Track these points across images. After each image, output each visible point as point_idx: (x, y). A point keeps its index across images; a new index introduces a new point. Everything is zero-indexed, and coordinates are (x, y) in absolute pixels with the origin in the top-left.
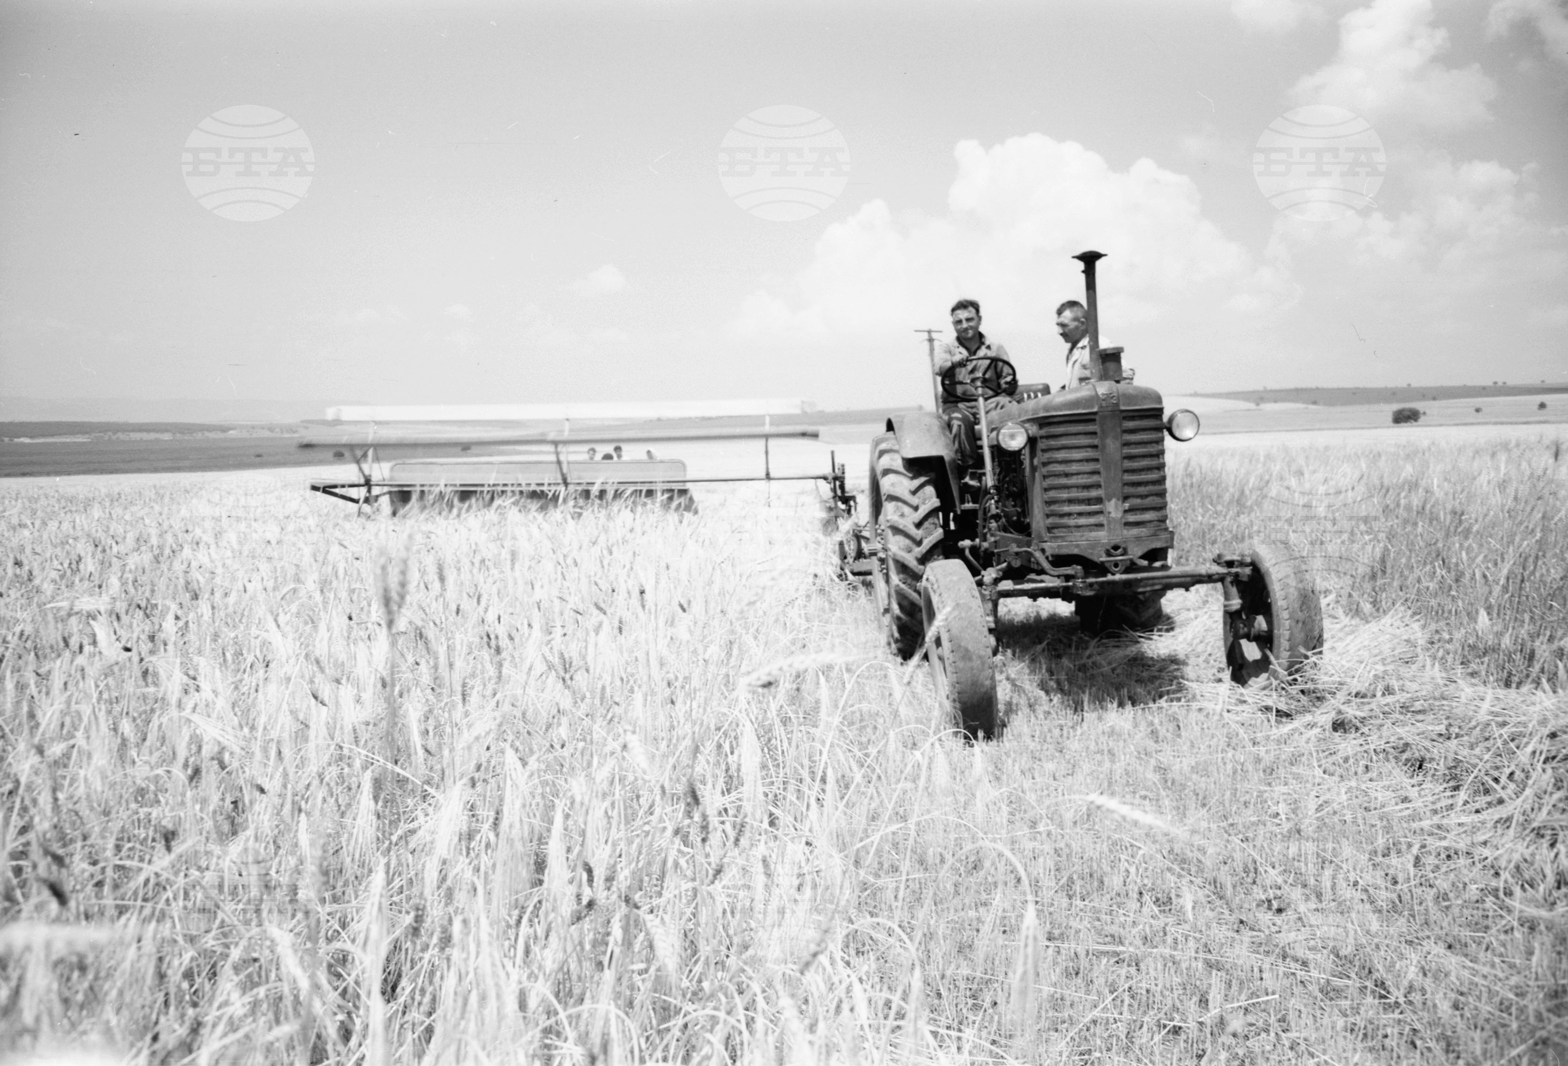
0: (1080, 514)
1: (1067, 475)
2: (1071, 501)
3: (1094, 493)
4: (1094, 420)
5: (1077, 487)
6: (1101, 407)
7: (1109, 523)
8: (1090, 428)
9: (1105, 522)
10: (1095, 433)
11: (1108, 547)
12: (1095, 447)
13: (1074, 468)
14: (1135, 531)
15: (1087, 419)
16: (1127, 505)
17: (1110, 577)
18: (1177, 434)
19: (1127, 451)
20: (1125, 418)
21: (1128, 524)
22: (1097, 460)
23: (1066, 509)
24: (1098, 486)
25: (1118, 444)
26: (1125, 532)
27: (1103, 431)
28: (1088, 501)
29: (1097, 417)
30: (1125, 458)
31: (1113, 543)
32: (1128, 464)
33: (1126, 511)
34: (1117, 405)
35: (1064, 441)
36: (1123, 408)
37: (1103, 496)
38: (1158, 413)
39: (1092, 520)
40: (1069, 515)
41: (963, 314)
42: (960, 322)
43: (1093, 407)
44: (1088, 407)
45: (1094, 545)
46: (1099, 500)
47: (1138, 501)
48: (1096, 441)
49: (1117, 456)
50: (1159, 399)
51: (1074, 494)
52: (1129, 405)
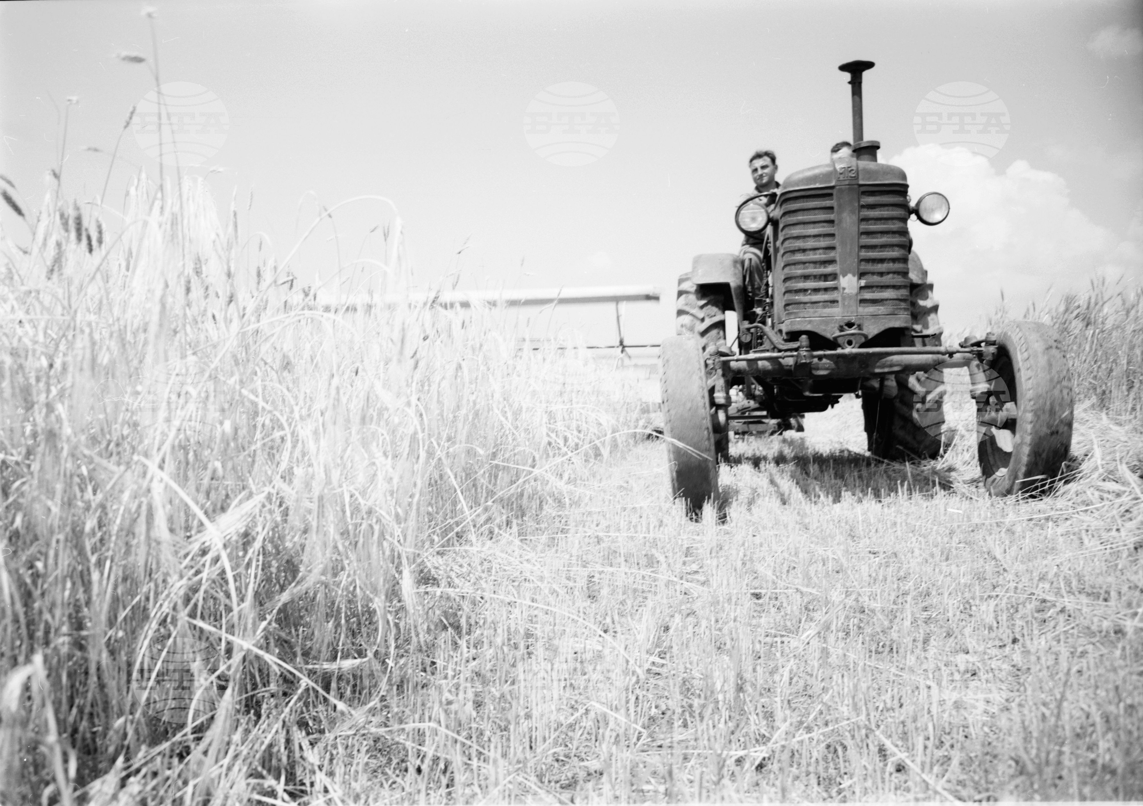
0: (816, 290)
1: (804, 251)
2: (806, 277)
3: (830, 269)
4: (830, 195)
5: (815, 262)
6: (838, 180)
7: (844, 299)
8: (827, 203)
9: (839, 299)
10: (831, 208)
11: (842, 324)
12: (831, 222)
13: (810, 243)
14: (871, 309)
15: (825, 193)
16: (863, 283)
17: (839, 351)
18: (925, 217)
19: (864, 227)
20: (864, 193)
21: (863, 301)
22: (832, 235)
23: (801, 285)
24: (832, 262)
25: (855, 218)
26: (860, 309)
27: (840, 206)
28: (825, 277)
29: (834, 192)
30: (863, 233)
31: (847, 319)
32: (867, 240)
33: (861, 288)
34: (856, 178)
35: (800, 217)
36: (861, 182)
37: (838, 272)
38: (902, 189)
39: (826, 297)
40: (805, 291)
41: (758, 163)
42: (755, 170)
43: (830, 181)
44: (825, 182)
45: (827, 320)
46: (834, 276)
47: (876, 279)
48: (832, 217)
49: (854, 230)
50: (904, 176)
51: (811, 270)
52: (869, 179)
